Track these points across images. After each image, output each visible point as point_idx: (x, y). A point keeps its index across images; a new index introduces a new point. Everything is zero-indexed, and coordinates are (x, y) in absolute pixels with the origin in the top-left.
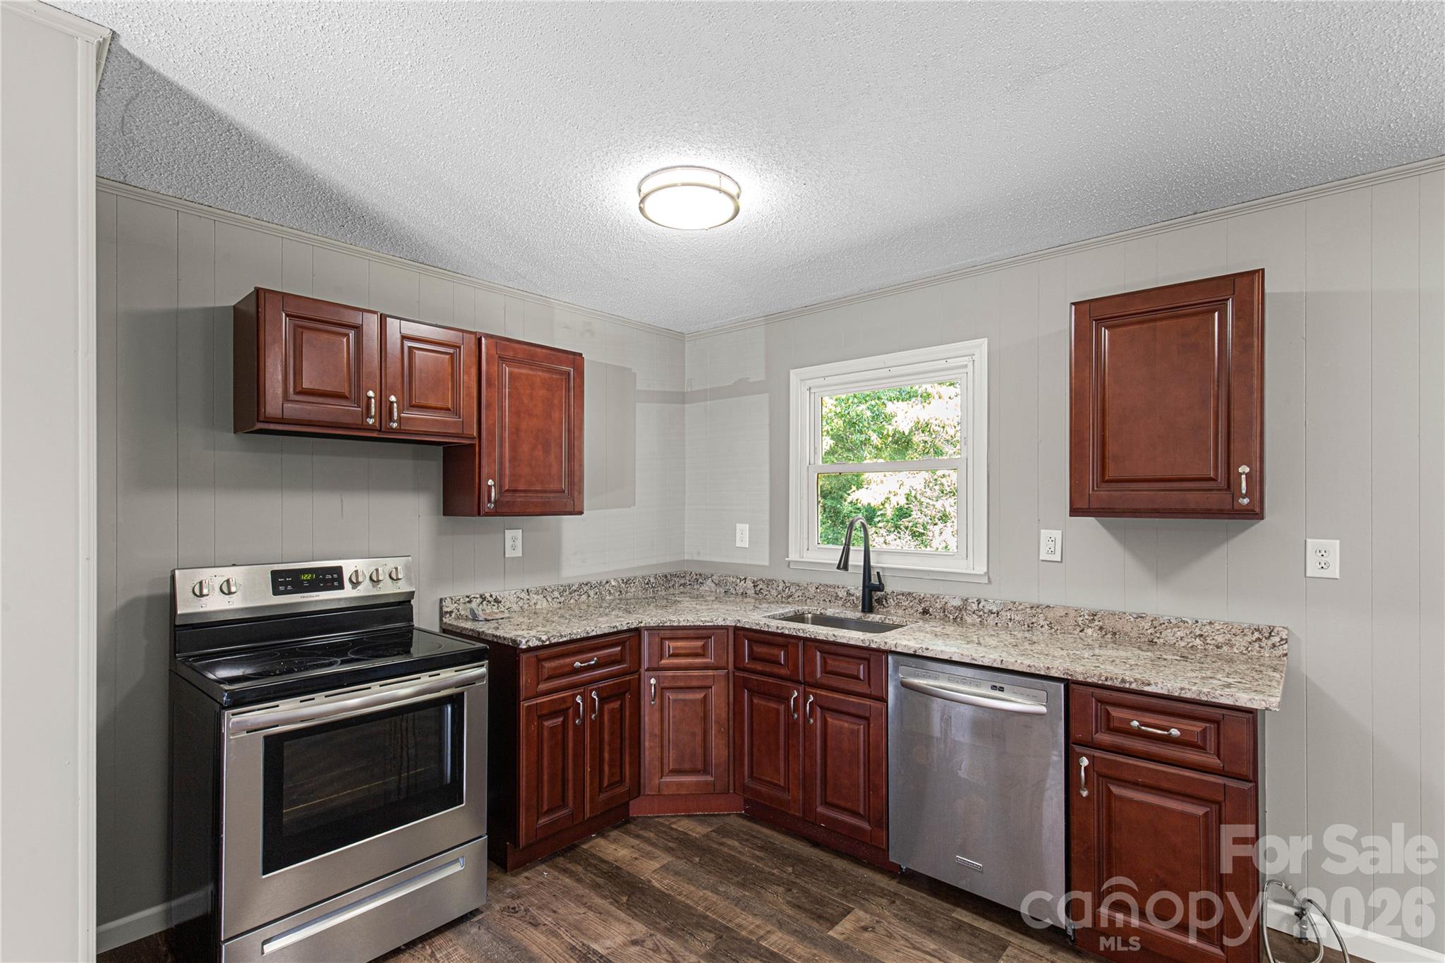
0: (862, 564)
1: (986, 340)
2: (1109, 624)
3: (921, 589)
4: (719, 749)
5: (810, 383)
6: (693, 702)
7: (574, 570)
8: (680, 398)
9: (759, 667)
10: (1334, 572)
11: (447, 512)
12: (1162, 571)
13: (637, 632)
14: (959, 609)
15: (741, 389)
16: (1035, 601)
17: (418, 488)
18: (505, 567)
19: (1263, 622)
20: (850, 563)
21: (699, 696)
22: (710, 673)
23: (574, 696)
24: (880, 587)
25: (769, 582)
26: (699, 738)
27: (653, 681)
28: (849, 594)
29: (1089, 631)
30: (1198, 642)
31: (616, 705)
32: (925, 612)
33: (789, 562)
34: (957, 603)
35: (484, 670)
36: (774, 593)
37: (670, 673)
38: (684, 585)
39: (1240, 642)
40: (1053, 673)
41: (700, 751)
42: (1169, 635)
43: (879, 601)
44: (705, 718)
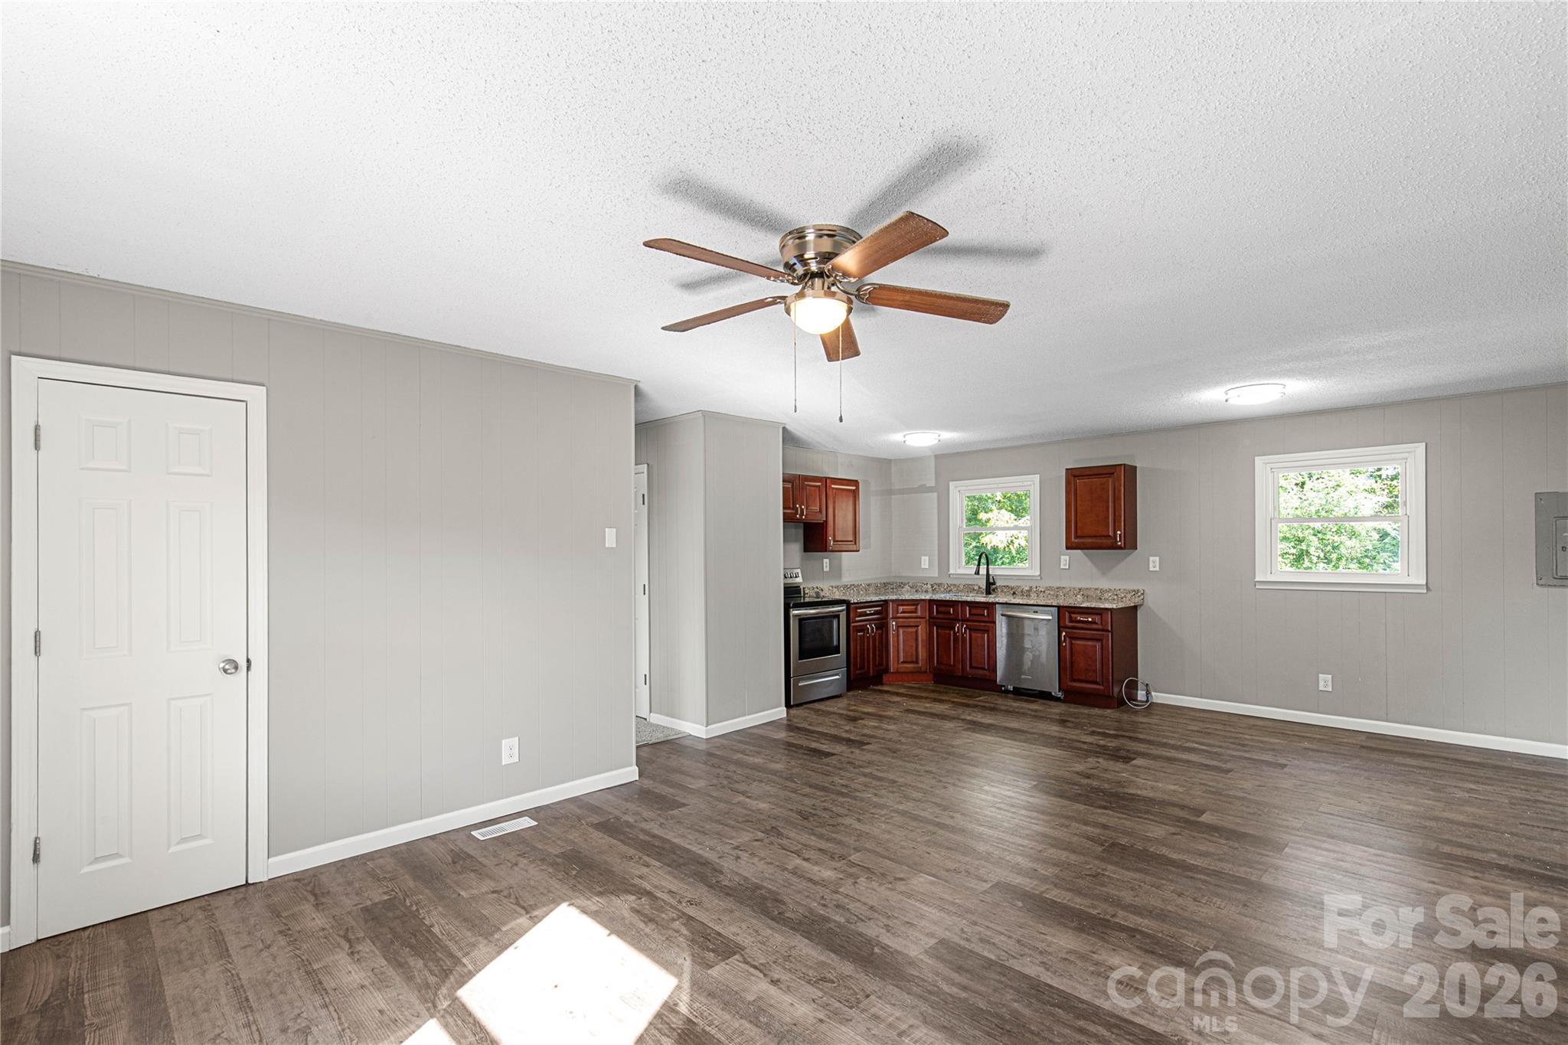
0: (985, 573)
1: (1038, 476)
2: (1085, 593)
3: (1012, 584)
4: (922, 653)
5: (959, 488)
6: (912, 632)
7: (847, 579)
8: (890, 492)
9: (941, 616)
10: (1157, 569)
11: (805, 551)
12: (1104, 572)
13: (886, 601)
14: (1028, 591)
15: (924, 489)
16: (1058, 586)
17: (796, 541)
18: (824, 576)
19: (1136, 588)
20: (980, 573)
21: (914, 630)
22: (918, 620)
23: (866, 625)
24: (994, 583)
25: (939, 585)
26: (914, 648)
27: (894, 623)
28: (980, 588)
29: (1078, 596)
30: (1115, 597)
31: (880, 632)
32: (1014, 593)
33: (950, 575)
34: (1027, 588)
35: (844, 607)
36: (942, 589)
37: (901, 620)
38: (893, 588)
39: (1129, 596)
40: (1054, 604)
41: (914, 653)
42: (1106, 596)
43: (994, 590)
44: (917, 639)
